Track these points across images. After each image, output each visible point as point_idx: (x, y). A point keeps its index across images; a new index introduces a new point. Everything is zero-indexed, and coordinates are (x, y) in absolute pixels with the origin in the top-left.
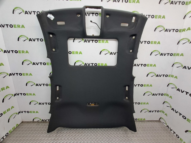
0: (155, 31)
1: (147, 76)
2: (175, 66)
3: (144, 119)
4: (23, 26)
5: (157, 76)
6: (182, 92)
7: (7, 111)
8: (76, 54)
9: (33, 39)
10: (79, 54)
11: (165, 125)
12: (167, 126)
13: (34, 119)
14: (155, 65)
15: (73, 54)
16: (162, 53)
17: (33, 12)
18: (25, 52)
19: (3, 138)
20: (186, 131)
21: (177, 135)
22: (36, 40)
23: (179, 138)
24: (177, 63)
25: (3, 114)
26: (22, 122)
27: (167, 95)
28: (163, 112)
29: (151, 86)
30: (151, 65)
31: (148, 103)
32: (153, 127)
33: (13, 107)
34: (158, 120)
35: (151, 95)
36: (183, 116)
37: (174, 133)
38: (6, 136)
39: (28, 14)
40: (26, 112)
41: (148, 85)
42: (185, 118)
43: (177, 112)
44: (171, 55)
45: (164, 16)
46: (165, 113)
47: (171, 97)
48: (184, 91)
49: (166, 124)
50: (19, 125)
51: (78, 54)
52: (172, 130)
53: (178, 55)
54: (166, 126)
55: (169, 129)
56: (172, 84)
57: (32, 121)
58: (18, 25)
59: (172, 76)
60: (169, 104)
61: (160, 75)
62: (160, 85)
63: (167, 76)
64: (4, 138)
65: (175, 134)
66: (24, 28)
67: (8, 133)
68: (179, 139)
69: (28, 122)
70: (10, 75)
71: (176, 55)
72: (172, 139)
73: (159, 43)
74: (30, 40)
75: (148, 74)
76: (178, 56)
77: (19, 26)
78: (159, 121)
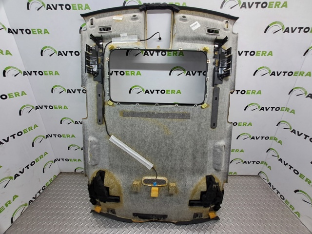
0: (265, 32)
1: (245, 110)
2: (295, 92)
3: (236, 173)
4: (46, 32)
5: (262, 109)
6: (299, 135)
7: (39, 158)
8: (131, 75)
9: (63, 52)
10: (137, 75)
11: (266, 181)
12: (269, 184)
13: (75, 170)
14: (260, 91)
15: (126, 75)
16: (274, 72)
17: (59, 5)
18: (54, 74)
19: (39, 192)
20: (296, 191)
21: (281, 196)
22: (69, 54)
23: (284, 199)
24: (298, 88)
25: (35, 161)
26: (61, 173)
27: (275, 139)
28: (266, 164)
29: (250, 124)
30: (254, 92)
31: (242, 151)
32: (248, 184)
33: (46, 153)
34: (257, 174)
35: (249, 139)
36: (294, 170)
37: (277, 193)
38: (43, 189)
39: (51, 9)
40: (64, 160)
41: (245, 124)
42: (298, 174)
43: (287, 164)
44: (291, 74)
45: (286, 2)
46: (268, 166)
47: (280, 142)
48: (302, 134)
49: (268, 180)
50: (57, 177)
51: (134, 75)
52: (275, 189)
53: (302, 74)
54: (267, 183)
55: (272, 188)
56: (285, 122)
57: (74, 171)
58: (38, 30)
59: (287, 109)
60: (277, 152)
61: (266, 108)
62: (265, 123)
63: (278, 109)
64: (41, 192)
65: (279, 195)
66: (49, 33)
67: (45, 186)
68: (284, 201)
69: (68, 173)
70: (37, 108)
71: (298, 74)
72: (274, 201)
73: (271, 54)
74: (60, 53)
75: (247, 106)
76: (302, 76)
77: (40, 31)
78: (258, 176)
